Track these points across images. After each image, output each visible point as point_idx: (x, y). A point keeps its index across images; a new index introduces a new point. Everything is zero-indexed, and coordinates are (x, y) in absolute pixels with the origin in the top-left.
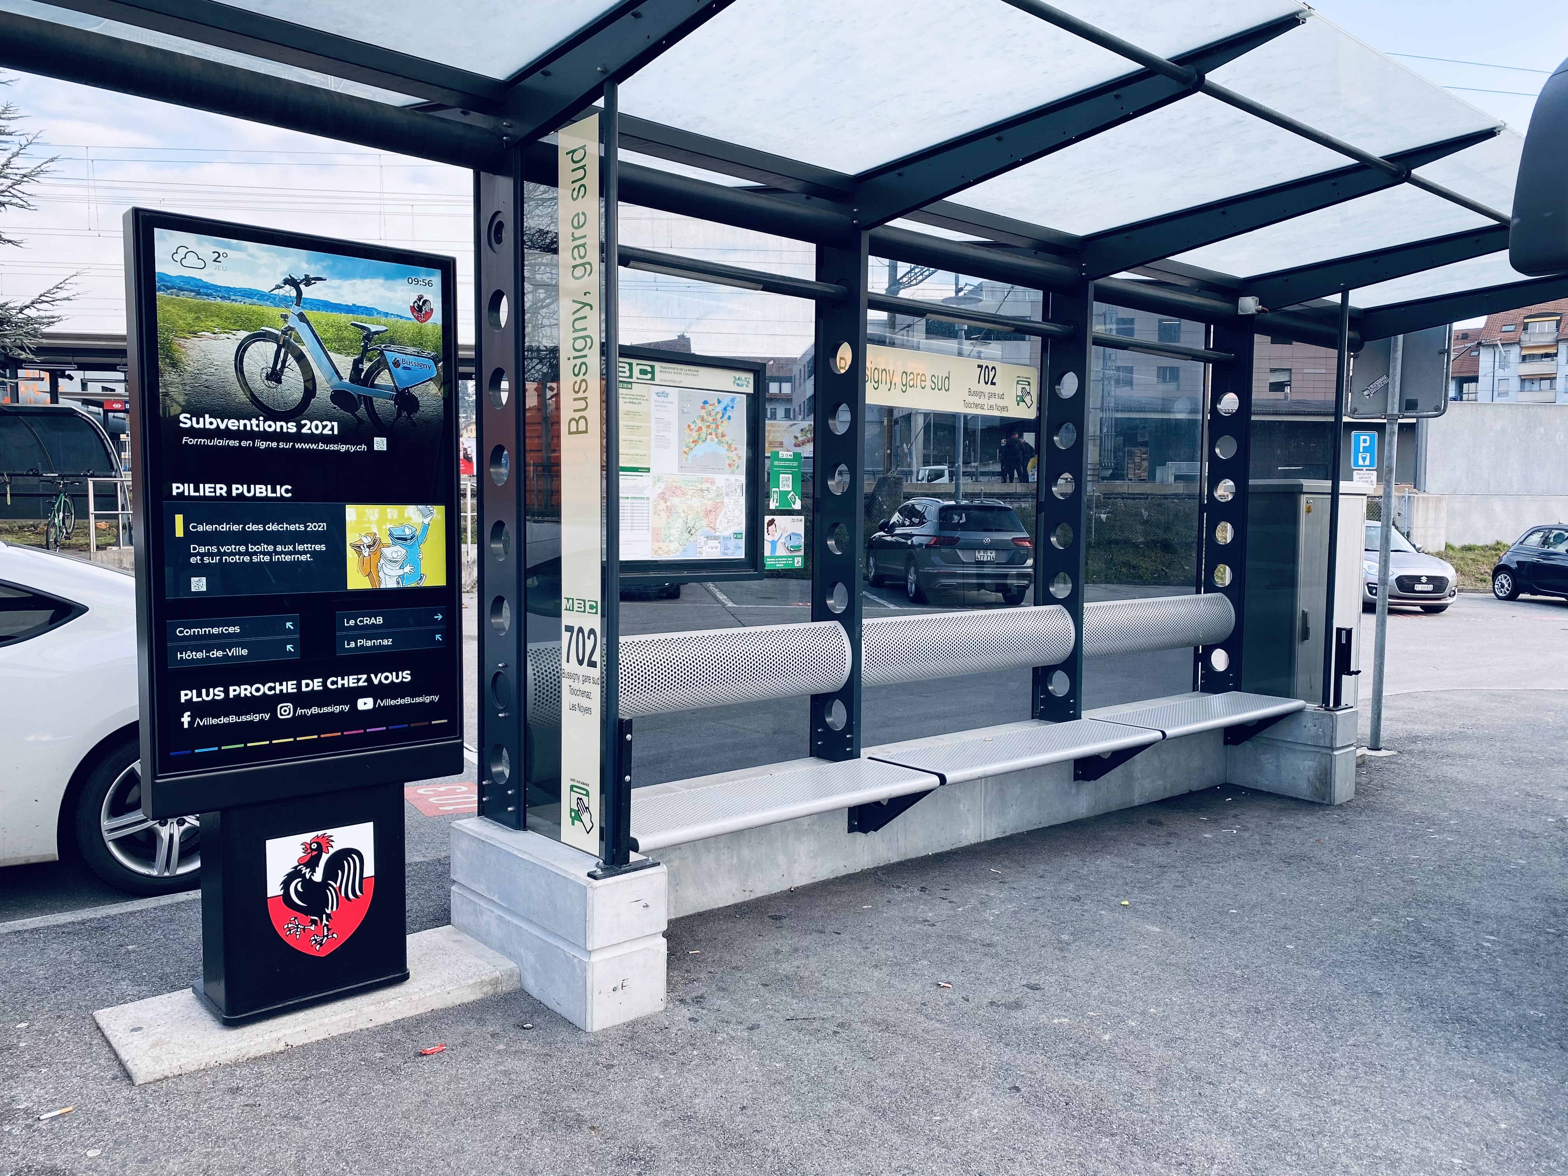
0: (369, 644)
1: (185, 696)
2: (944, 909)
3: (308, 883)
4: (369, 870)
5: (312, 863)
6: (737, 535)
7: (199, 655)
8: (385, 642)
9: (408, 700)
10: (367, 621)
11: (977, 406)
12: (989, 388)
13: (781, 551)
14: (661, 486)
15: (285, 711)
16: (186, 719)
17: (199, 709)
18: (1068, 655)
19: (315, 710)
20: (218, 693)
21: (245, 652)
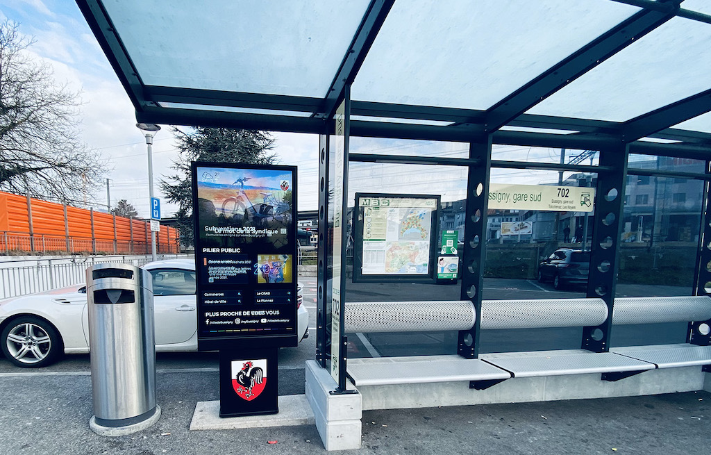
0: (265, 301)
1: (207, 314)
2: (508, 431)
3: (245, 377)
4: (265, 375)
5: (246, 370)
6: (424, 265)
7: (212, 302)
8: (271, 301)
9: (278, 321)
10: (265, 293)
11: (556, 207)
12: (565, 198)
13: (446, 271)
14: (390, 246)
15: (238, 321)
16: (207, 321)
17: (212, 319)
18: (603, 322)
19: (247, 322)
20: (217, 314)
21: (225, 302)
